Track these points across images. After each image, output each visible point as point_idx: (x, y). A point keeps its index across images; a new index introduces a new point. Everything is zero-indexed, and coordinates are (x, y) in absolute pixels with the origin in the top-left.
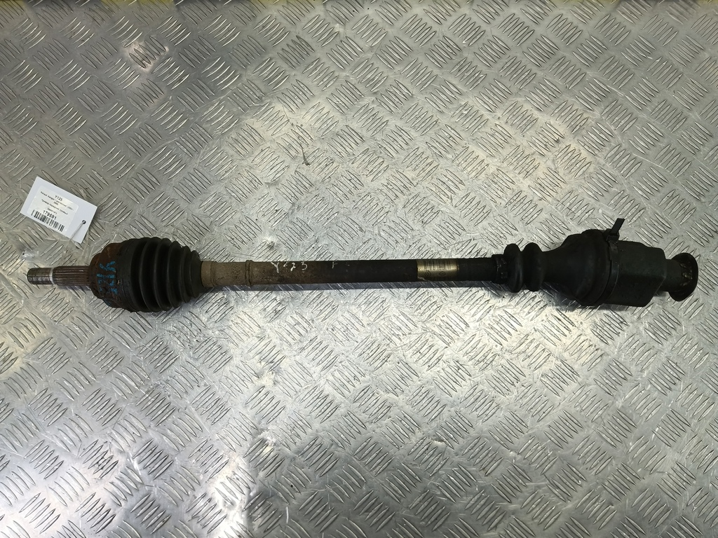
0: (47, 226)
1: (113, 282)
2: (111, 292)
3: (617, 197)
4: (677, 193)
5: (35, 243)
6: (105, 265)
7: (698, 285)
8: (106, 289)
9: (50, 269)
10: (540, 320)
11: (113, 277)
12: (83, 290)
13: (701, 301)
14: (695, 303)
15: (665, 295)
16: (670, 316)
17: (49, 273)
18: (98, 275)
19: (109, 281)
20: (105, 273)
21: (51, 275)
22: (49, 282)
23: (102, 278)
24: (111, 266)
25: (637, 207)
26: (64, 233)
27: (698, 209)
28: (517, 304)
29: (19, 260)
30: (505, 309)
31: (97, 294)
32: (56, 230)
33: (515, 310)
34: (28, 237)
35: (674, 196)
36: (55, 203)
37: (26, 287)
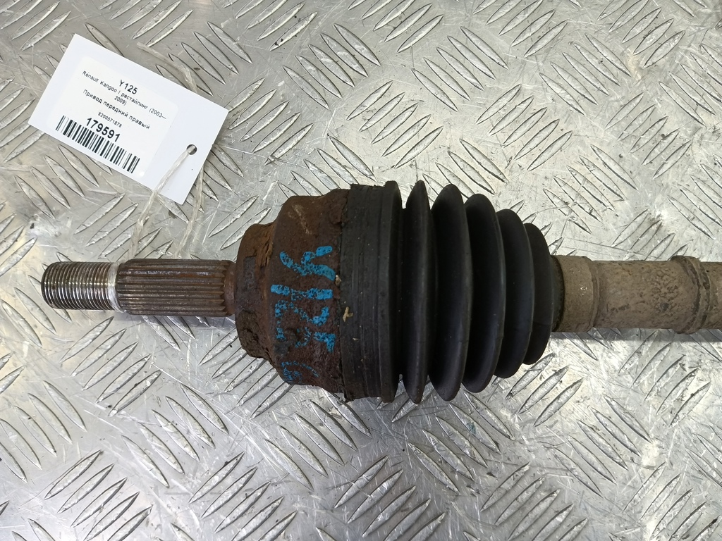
0: (96, 157)
1: (325, 313)
2: (311, 343)
5: (62, 201)
6: (298, 258)
8: (296, 332)
9: (107, 266)
11: (327, 294)
12: (186, 325)
17: (104, 278)
18: (274, 289)
19: (312, 307)
20: (296, 281)
21: (111, 284)
22: (103, 304)
23: (287, 299)
24: (317, 261)
26: (139, 175)
29: (21, 242)
31: (253, 344)
32: (118, 168)
34: (46, 183)
36: (118, 99)
37: (36, 312)
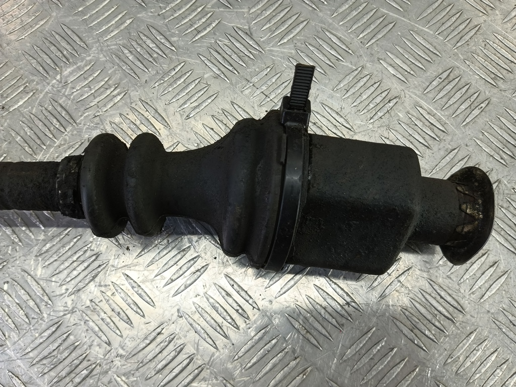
3: (350, 78)
4: (456, 72)
7: (493, 233)
10: (192, 294)
13: (502, 266)
14: (492, 270)
15: (433, 253)
16: (443, 294)
25: (384, 95)
27: (494, 100)
28: (152, 263)
30: (128, 272)
33: (146, 273)
35: (451, 78)
